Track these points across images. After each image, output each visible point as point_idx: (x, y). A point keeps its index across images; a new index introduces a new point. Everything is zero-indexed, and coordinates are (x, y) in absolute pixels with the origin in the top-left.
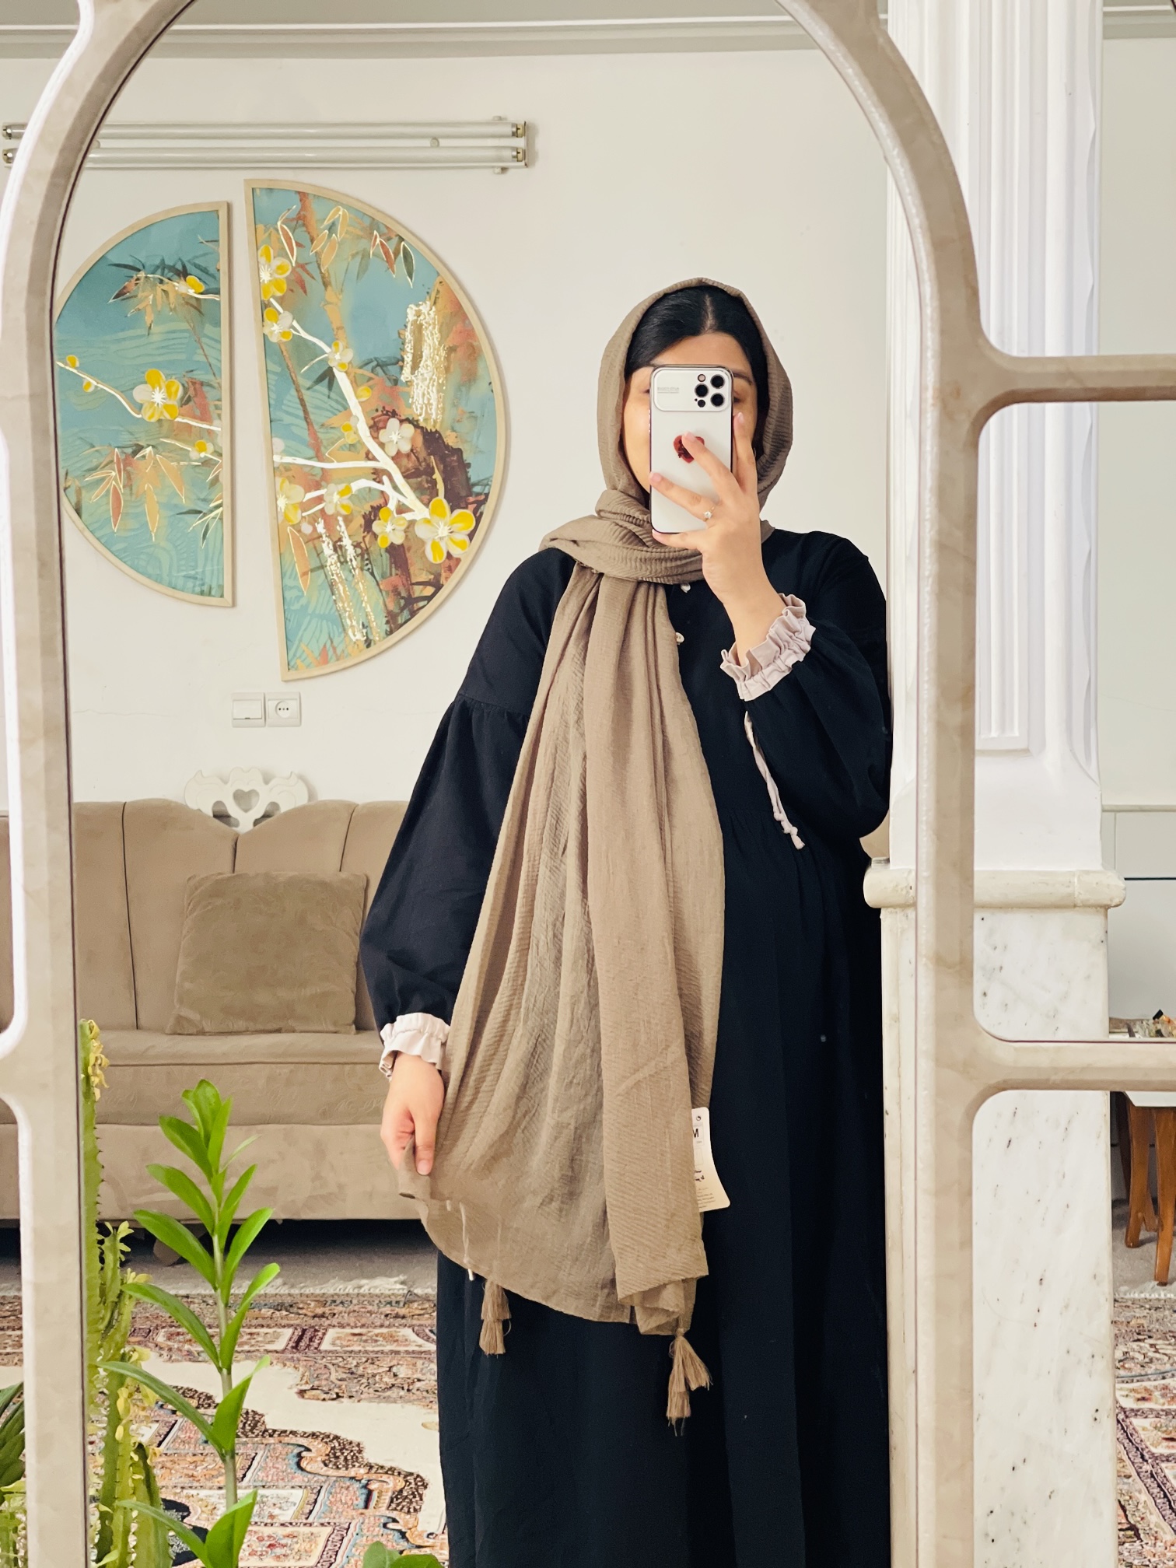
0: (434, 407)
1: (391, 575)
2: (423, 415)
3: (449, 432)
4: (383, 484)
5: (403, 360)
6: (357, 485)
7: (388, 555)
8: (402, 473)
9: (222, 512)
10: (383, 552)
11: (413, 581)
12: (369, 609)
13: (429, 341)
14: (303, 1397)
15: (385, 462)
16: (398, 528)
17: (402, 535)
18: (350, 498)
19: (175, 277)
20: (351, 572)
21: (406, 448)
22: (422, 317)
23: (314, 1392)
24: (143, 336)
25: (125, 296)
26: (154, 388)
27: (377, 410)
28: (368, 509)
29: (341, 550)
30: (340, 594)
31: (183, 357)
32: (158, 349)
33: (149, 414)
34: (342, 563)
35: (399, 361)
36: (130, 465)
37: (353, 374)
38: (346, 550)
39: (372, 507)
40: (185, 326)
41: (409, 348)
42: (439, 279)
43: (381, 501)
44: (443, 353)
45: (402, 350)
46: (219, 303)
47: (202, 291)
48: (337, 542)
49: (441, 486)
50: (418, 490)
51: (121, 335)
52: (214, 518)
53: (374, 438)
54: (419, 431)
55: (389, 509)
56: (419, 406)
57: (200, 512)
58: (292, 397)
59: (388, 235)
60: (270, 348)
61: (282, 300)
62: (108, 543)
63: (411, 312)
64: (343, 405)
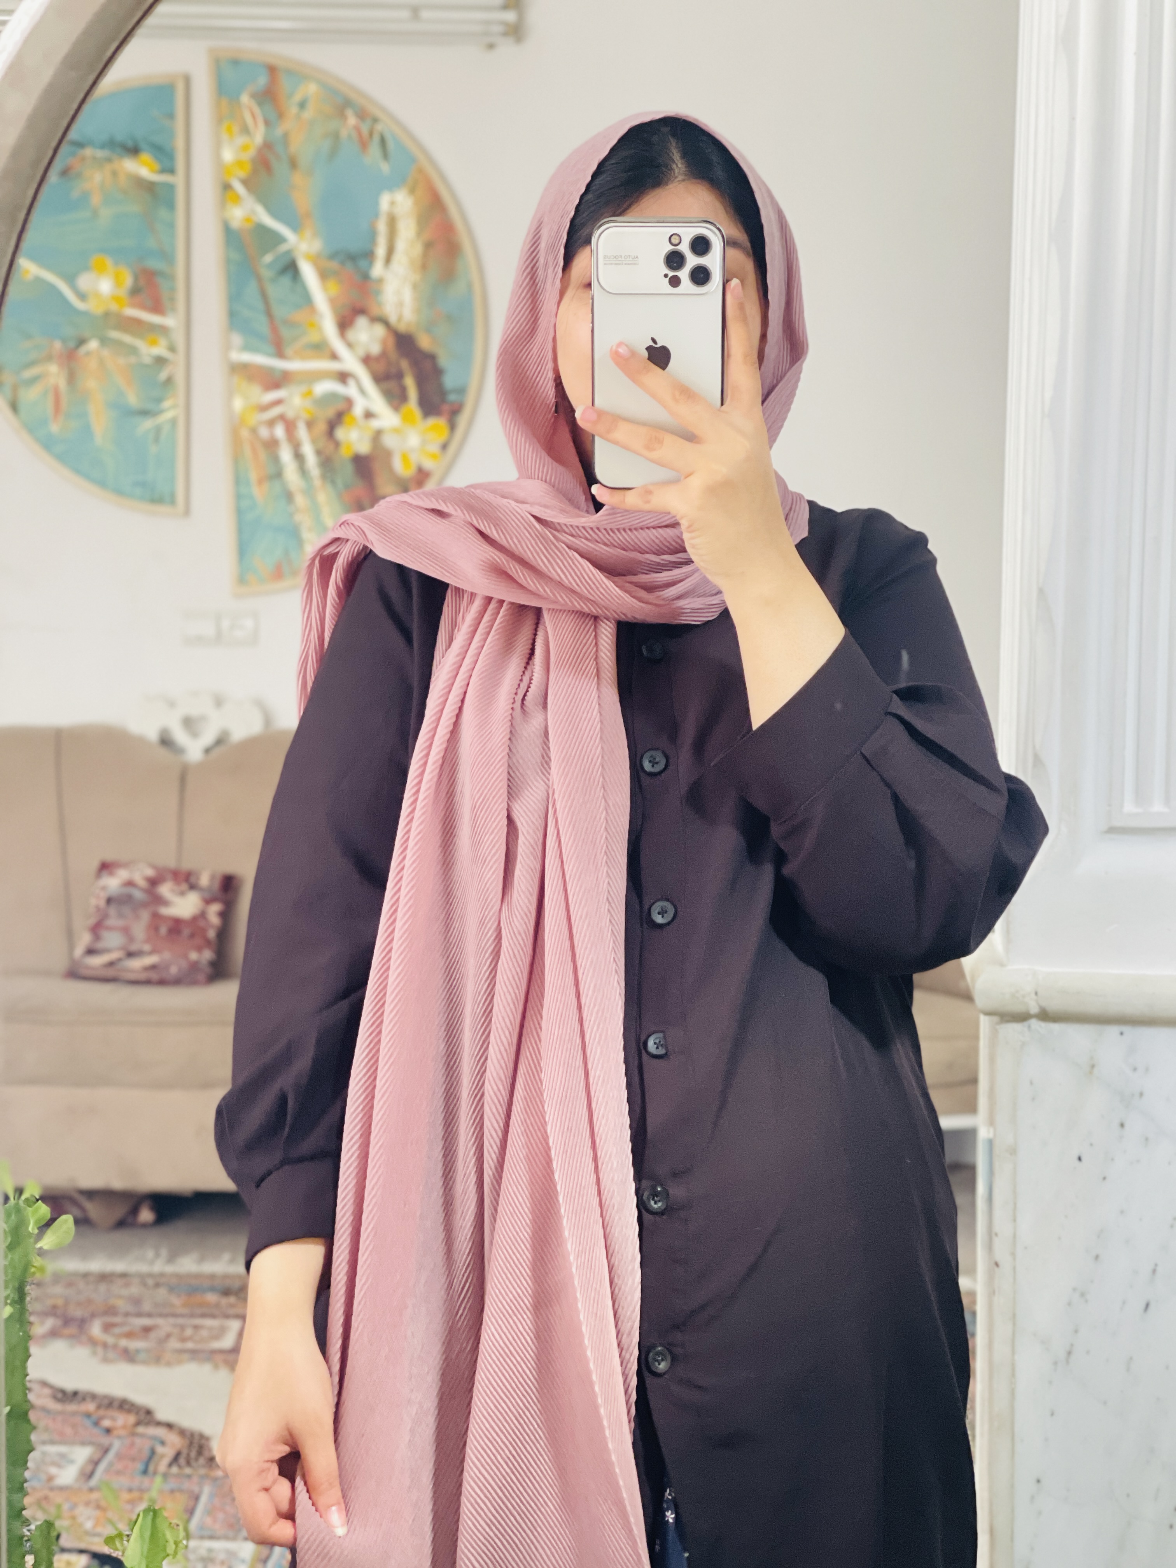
0: (407, 308)
1: (354, 485)
2: (396, 315)
3: (423, 335)
4: (348, 386)
5: (375, 252)
6: (320, 389)
7: (352, 465)
8: (371, 376)
9: (177, 414)
10: (346, 461)
13: (404, 235)
15: (351, 362)
16: (364, 436)
17: (369, 444)
18: (312, 402)
19: (126, 155)
20: (311, 482)
21: (375, 349)
22: (396, 207)
24: (89, 219)
25: (68, 175)
26: (100, 276)
27: (346, 306)
28: (330, 412)
29: (300, 455)
31: (132, 242)
32: (105, 233)
33: (94, 305)
34: (301, 473)
35: (369, 255)
36: (74, 359)
37: (319, 266)
38: (307, 458)
39: (336, 413)
40: (136, 209)
41: (381, 239)
42: (417, 166)
43: (346, 406)
44: (420, 248)
45: (374, 242)
46: (175, 184)
47: (155, 171)
48: (296, 448)
49: (412, 391)
50: (388, 394)
51: (64, 218)
52: (166, 420)
53: (341, 337)
54: (390, 331)
55: (354, 416)
56: (391, 305)
58: (251, 290)
59: (362, 115)
60: (230, 235)
61: (245, 182)
62: (47, 444)
63: (385, 201)
64: (307, 299)
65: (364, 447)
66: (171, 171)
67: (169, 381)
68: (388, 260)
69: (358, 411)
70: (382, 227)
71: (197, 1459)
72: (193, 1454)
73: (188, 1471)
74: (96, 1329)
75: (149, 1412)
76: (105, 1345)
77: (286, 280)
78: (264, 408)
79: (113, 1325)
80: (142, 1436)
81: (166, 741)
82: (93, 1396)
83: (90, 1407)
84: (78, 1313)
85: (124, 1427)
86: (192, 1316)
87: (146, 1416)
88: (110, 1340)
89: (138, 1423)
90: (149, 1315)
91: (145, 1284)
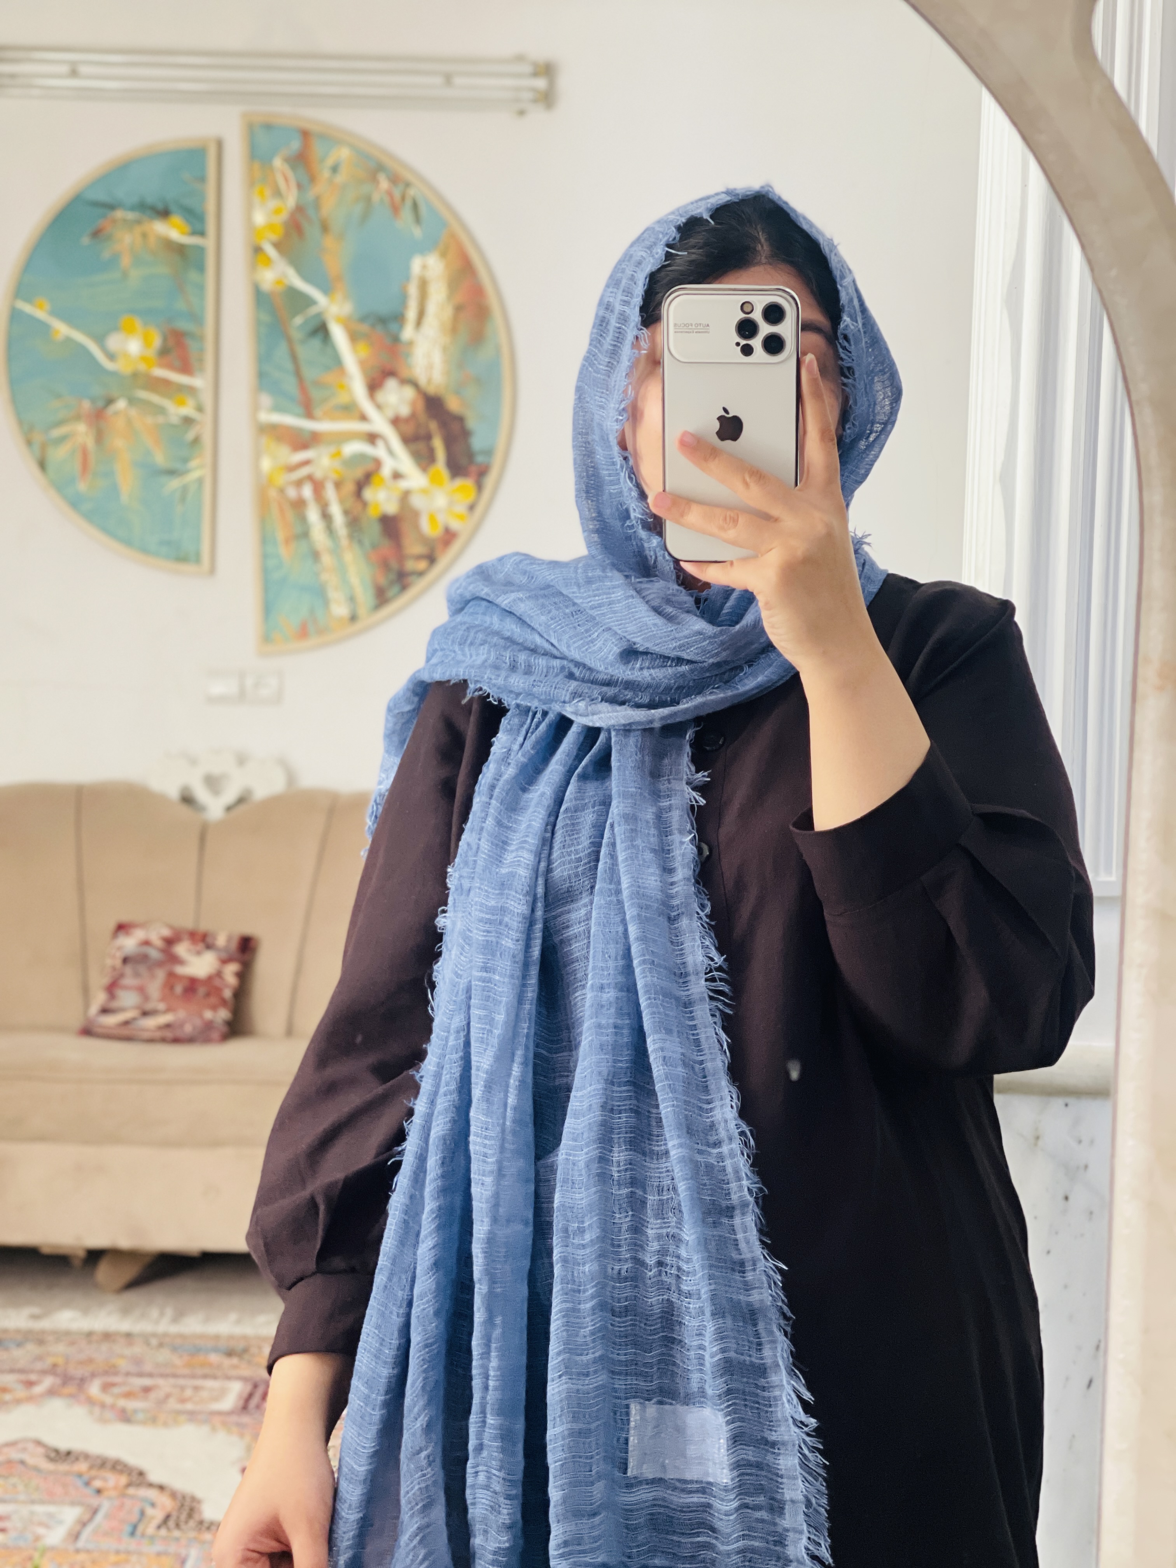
0: (437, 369)
1: (381, 546)
2: (425, 376)
3: (452, 397)
4: (378, 448)
5: (406, 316)
6: (350, 449)
7: (379, 525)
8: (400, 438)
9: (205, 475)
10: (374, 521)
11: (406, 554)
12: (356, 583)
13: (436, 299)
15: (380, 424)
16: (392, 496)
17: (396, 505)
18: (341, 463)
19: (156, 217)
20: (338, 542)
21: (405, 411)
22: (428, 271)
24: (119, 280)
25: (100, 237)
26: (129, 336)
27: (375, 368)
28: (359, 473)
29: (328, 515)
31: (162, 304)
32: (134, 294)
33: (123, 365)
34: (328, 532)
35: (399, 318)
36: (101, 418)
37: (349, 329)
38: (334, 517)
39: (364, 474)
40: (166, 271)
41: (412, 304)
42: (447, 230)
43: (375, 467)
44: (450, 312)
45: (405, 305)
46: (206, 246)
47: (185, 233)
48: (324, 508)
49: (440, 452)
50: (416, 455)
51: (95, 279)
52: (194, 480)
53: (371, 399)
54: (420, 394)
55: (382, 477)
56: (421, 367)
57: (177, 473)
58: (282, 351)
59: (395, 179)
60: (260, 297)
61: (277, 245)
62: (75, 503)
63: (416, 265)
64: (337, 362)
65: (391, 508)
66: (202, 233)
67: (196, 441)
68: (419, 322)
69: (386, 471)
70: (413, 291)
71: (186, 1522)
72: (183, 1517)
73: (176, 1533)
74: (94, 1389)
75: (141, 1474)
76: (103, 1406)
77: (316, 343)
78: (292, 468)
79: (113, 1385)
80: (132, 1497)
81: (187, 799)
82: (86, 1456)
83: (82, 1466)
84: (78, 1372)
85: (115, 1488)
86: (193, 1377)
87: (139, 1477)
88: (108, 1399)
89: (129, 1485)
90: (150, 1375)
91: (148, 1344)
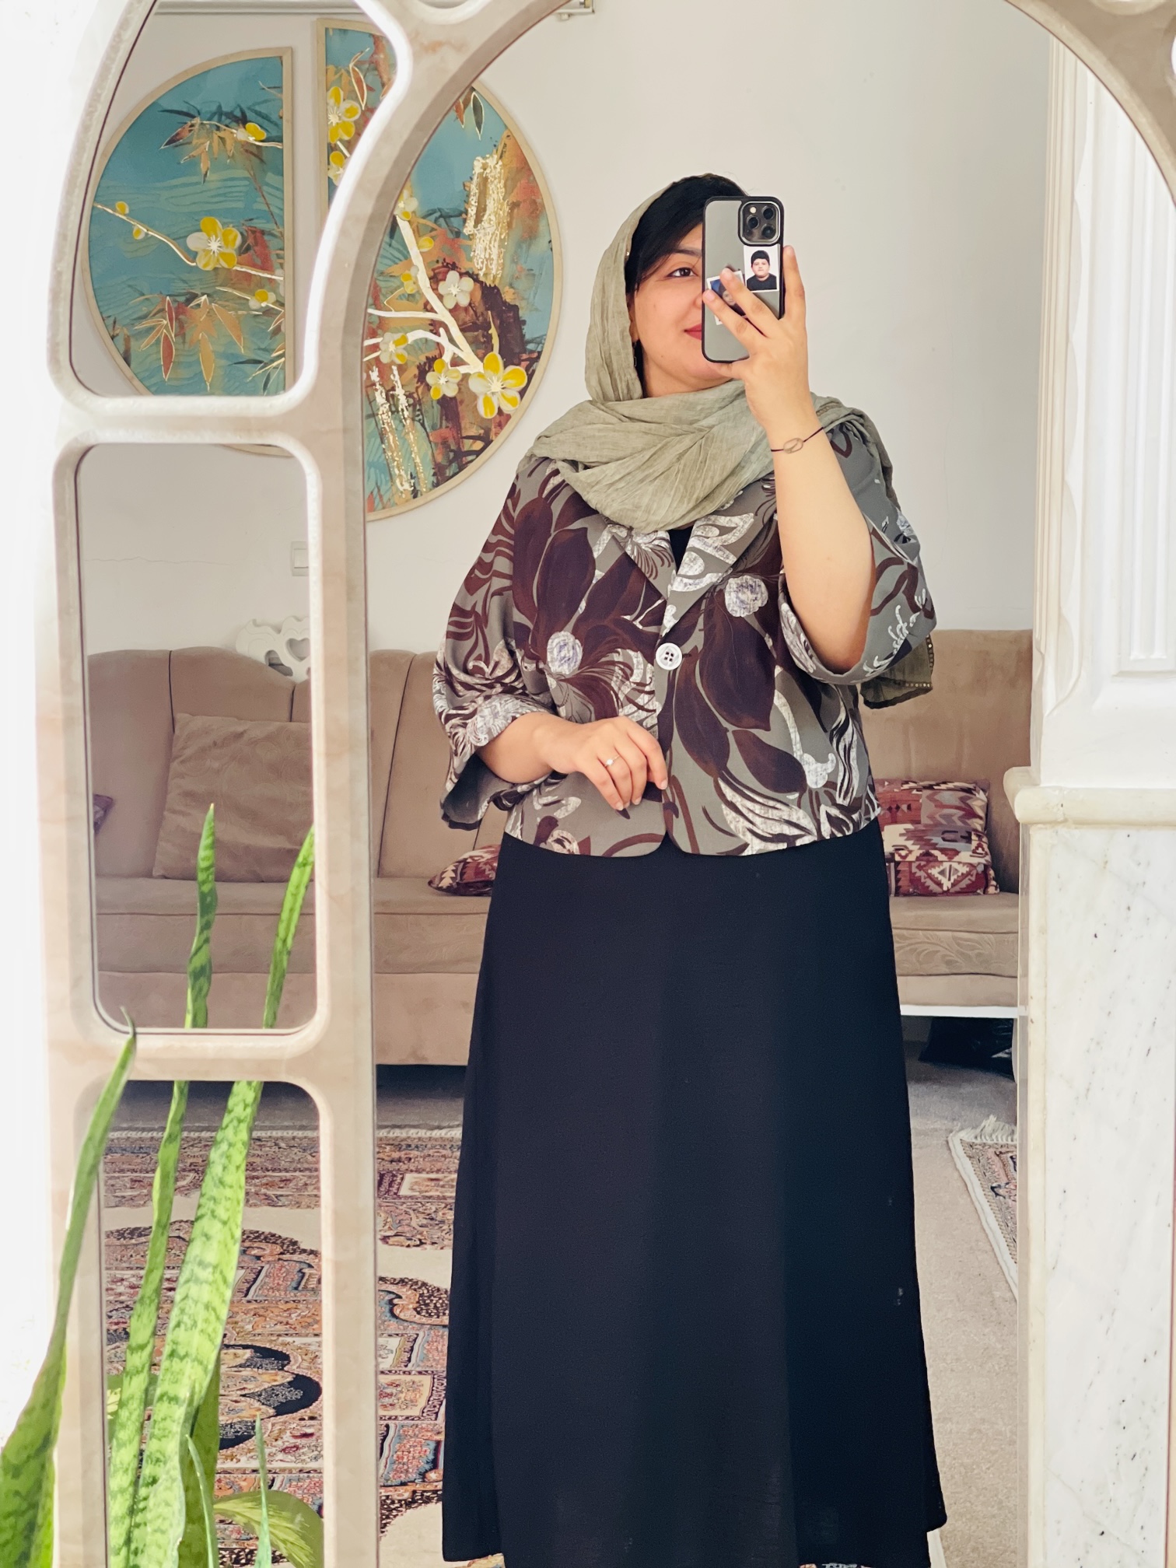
0: (495, 262)
1: (441, 426)
2: (484, 269)
3: (507, 288)
4: (439, 336)
5: (466, 212)
6: (413, 336)
7: (439, 407)
8: (459, 326)
9: (284, 362)
10: (435, 404)
11: (464, 435)
12: (418, 460)
13: (495, 196)
14: (387, 1243)
15: (443, 315)
16: (451, 380)
17: (456, 388)
18: (404, 349)
19: (234, 124)
20: (401, 422)
21: (464, 302)
22: (488, 171)
23: (397, 1238)
24: (197, 183)
25: (178, 143)
26: (209, 236)
27: (438, 262)
28: (423, 359)
29: (393, 398)
30: (389, 442)
31: (240, 205)
32: (216, 196)
33: (203, 262)
34: (393, 413)
35: (462, 214)
36: (184, 313)
37: (415, 225)
38: (398, 400)
39: (427, 358)
40: (246, 174)
41: (473, 200)
42: (505, 133)
43: (437, 353)
44: (507, 209)
45: (467, 202)
46: (282, 150)
47: (263, 138)
48: (390, 391)
49: (496, 341)
50: (473, 343)
51: (174, 182)
52: (275, 368)
53: (433, 290)
54: (478, 285)
55: (443, 362)
56: (480, 260)
57: (260, 362)
63: (478, 165)
64: (403, 254)
65: (451, 392)
67: (278, 330)
68: (479, 219)
69: (447, 358)
70: (475, 188)
81: (274, 664)
